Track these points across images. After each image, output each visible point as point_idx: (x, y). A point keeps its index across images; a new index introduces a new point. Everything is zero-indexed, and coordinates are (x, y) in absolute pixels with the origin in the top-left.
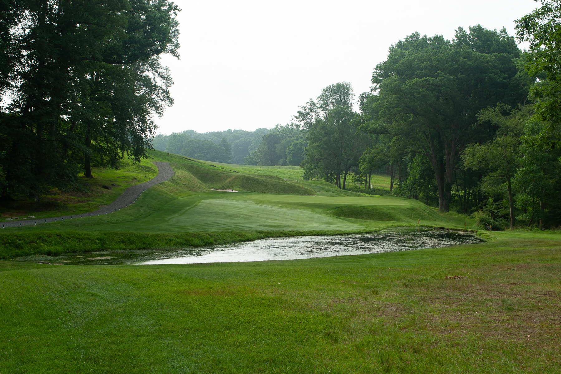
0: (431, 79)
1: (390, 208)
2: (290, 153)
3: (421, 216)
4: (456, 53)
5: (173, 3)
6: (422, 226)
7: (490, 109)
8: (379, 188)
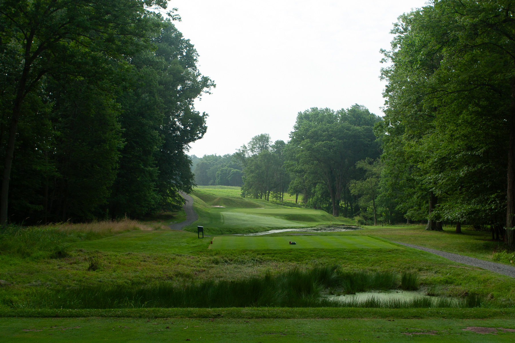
0: (329, 142)
1: (312, 215)
2: (218, 176)
3: (328, 219)
4: (342, 127)
5: (205, 112)
6: (333, 224)
7: (362, 161)
8: (288, 201)
